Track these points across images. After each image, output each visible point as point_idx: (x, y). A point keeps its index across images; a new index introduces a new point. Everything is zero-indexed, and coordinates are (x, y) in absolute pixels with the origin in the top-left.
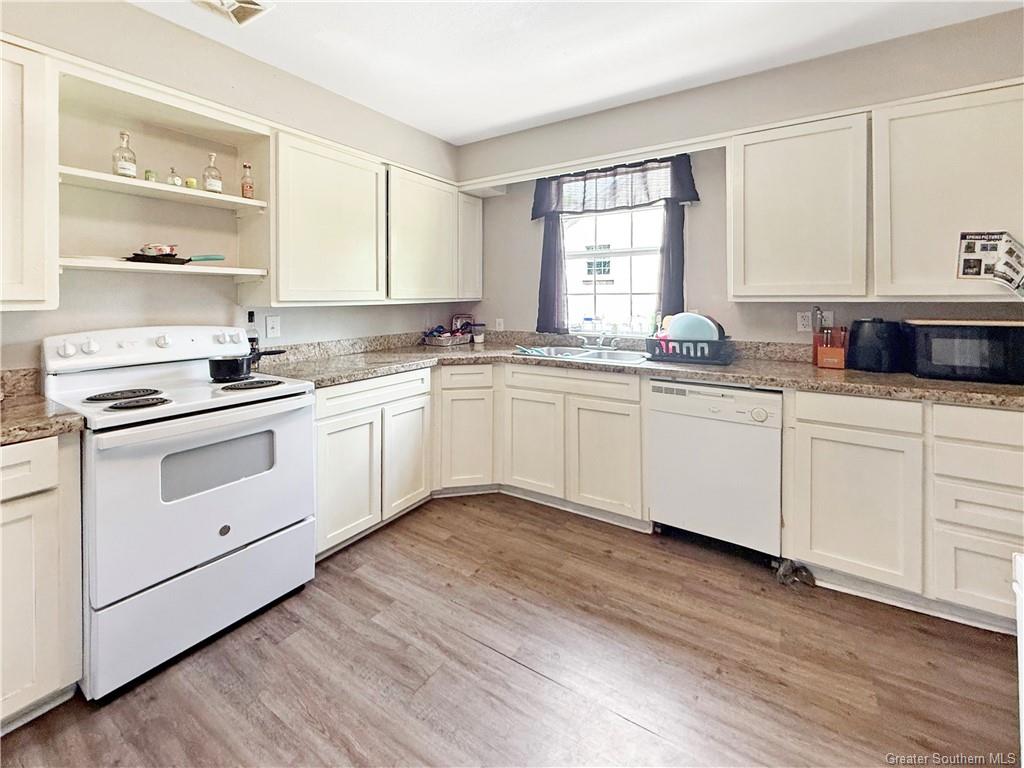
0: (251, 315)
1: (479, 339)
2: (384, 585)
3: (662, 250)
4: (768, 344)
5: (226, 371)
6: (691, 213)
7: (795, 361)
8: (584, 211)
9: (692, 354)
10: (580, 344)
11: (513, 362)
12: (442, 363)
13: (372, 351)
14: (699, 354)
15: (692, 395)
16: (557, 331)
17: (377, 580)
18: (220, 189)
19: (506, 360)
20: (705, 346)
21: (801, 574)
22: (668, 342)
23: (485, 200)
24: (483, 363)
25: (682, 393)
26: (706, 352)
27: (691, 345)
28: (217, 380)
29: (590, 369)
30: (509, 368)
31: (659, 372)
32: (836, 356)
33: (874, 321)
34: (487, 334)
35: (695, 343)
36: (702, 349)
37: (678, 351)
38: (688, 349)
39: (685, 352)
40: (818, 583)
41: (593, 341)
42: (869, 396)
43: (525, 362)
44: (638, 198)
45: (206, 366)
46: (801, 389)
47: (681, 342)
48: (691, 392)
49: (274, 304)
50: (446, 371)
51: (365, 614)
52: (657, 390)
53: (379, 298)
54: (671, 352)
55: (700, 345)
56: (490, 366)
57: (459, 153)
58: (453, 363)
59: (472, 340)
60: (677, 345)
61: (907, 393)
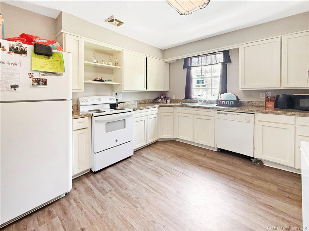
0: (116, 94)
1: (168, 101)
2: (149, 157)
3: (220, 76)
4: (252, 102)
5: (113, 106)
6: (229, 66)
7: (260, 106)
8: (198, 66)
9: (229, 104)
10: (197, 102)
11: (179, 106)
12: (160, 106)
13: (142, 103)
14: (231, 104)
15: (229, 115)
16: (190, 99)
17: (147, 156)
19: (177, 106)
20: (233, 102)
22: (222, 101)
23: (170, 64)
24: (171, 106)
25: (226, 114)
26: (233, 103)
27: (229, 102)
28: (111, 108)
29: (200, 108)
30: (178, 108)
31: (219, 108)
33: (283, 95)
34: (171, 99)
35: (230, 101)
36: (232, 102)
37: (225, 103)
38: (228, 102)
39: (227, 103)
40: (264, 165)
41: (200, 101)
42: (279, 114)
43: (182, 106)
44: (213, 62)
45: (109, 105)
46: (260, 113)
47: (226, 101)
48: (228, 114)
49: (123, 91)
50: (161, 108)
51: (146, 162)
52: (219, 113)
53: (145, 90)
54: (223, 103)
56: (173, 107)
57: (164, 52)
58: (163, 106)
59: (167, 101)
60: (224, 102)
61: (290, 113)
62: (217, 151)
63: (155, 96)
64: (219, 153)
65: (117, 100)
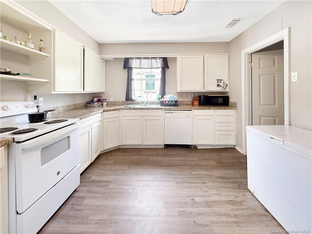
0: (35, 97)
1: (105, 104)
2: (104, 179)
3: (161, 79)
4: (183, 101)
5: (36, 118)
6: (167, 71)
7: (189, 105)
8: (140, 68)
9: (171, 104)
10: (139, 104)
12: (104, 111)
14: (173, 104)
15: (174, 113)
16: (132, 100)
17: (101, 179)
18: (33, 48)
19: (123, 109)
20: (174, 102)
21: (195, 147)
22: (166, 101)
24: (116, 110)
25: (172, 113)
26: (174, 103)
27: (171, 102)
28: (31, 122)
29: (149, 109)
30: (124, 111)
31: (167, 108)
32: (196, 103)
33: (203, 95)
34: (107, 102)
35: (172, 101)
36: (173, 103)
37: (168, 103)
38: (170, 103)
39: (170, 104)
40: (198, 148)
41: (143, 103)
42: (207, 109)
43: (130, 109)
44: (155, 66)
46: (196, 109)
47: (169, 101)
48: (174, 112)
49: (53, 93)
50: (105, 113)
51: (105, 187)
52: (166, 113)
53: (81, 91)
54: (166, 104)
55: (173, 102)
56: (118, 111)
57: (101, 46)
59: (102, 104)
60: (168, 102)
61: (212, 108)
62: (163, 147)
63: (88, 99)
64: (166, 149)
65: (37, 107)
